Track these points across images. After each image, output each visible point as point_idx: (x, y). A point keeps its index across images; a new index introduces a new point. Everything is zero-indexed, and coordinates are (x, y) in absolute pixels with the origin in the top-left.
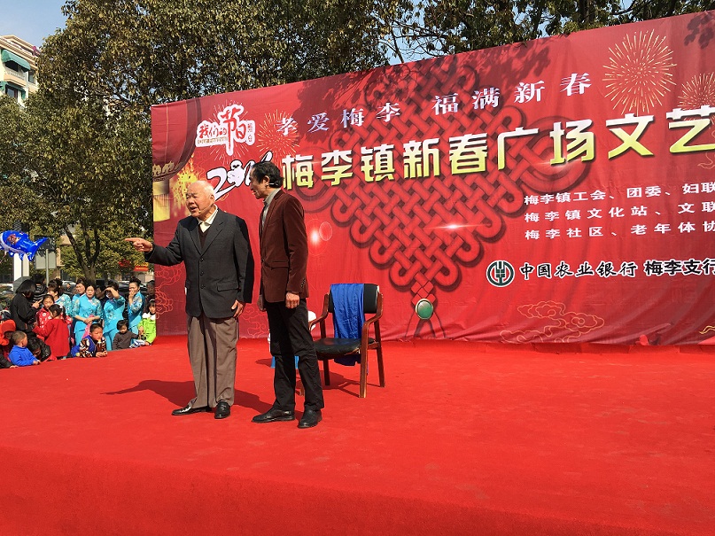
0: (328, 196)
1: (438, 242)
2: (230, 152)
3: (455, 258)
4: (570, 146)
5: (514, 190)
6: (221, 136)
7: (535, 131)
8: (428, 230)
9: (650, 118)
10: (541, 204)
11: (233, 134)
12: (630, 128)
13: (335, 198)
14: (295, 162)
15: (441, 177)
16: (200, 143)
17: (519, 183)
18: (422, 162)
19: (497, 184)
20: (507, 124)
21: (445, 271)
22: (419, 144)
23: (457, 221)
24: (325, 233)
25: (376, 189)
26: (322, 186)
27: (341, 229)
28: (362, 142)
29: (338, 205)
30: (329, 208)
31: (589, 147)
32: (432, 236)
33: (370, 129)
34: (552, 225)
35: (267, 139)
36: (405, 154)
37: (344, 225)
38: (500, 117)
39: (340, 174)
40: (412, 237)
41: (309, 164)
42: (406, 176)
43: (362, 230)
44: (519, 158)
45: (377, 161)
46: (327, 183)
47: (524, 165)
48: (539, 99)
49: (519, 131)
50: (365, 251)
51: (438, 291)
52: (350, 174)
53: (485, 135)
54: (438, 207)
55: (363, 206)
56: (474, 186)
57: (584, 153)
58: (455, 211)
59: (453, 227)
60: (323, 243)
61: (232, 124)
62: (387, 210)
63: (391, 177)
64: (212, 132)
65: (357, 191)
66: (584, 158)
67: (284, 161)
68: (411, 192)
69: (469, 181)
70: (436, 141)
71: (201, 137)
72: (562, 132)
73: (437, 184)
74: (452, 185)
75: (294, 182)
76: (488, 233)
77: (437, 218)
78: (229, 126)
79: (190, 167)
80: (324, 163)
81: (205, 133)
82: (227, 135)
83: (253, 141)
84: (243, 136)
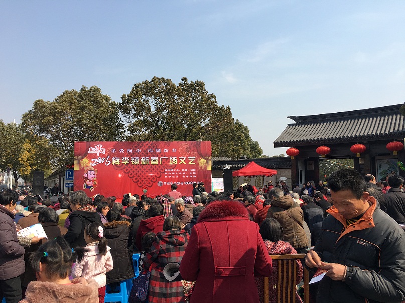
0: (123, 167)
1: (148, 178)
2: (98, 155)
3: (151, 181)
4: (173, 161)
5: (163, 168)
7: (167, 158)
8: (146, 175)
9: (186, 158)
10: (168, 171)
11: (99, 151)
12: (183, 159)
13: (125, 167)
14: (115, 159)
15: (149, 165)
16: (89, 152)
18: (145, 162)
19: (160, 167)
21: (149, 183)
22: (144, 158)
24: (122, 175)
25: (135, 166)
26: (122, 165)
28: (132, 156)
29: (126, 169)
30: (123, 170)
31: (176, 162)
32: (147, 176)
33: (134, 154)
34: (170, 175)
35: (108, 153)
36: (141, 160)
37: (127, 173)
38: (161, 155)
39: (126, 162)
40: (143, 176)
41: (119, 160)
42: (142, 164)
43: (131, 174)
44: (164, 162)
45: (135, 160)
47: (165, 164)
48: (168, 152)
49: (164, 157)
50: (132, 179)
51: (148, 187)
52: (129, 163)
53: (158, 157)
54: (148, 171)
55: (132, 170)
58: (151, 171)
59: (151, 175)
60: (122, 177)
61: (99, 149)
62: (137, 170)
63: (138, 164)
64: (93, 150)
65: (131, 166)
66: (175, 164)
68: (143, 167)
69: (154, 166)
70: (148, 158)
72: (172, 159)
74: (151, 167)
75: (115, 163)
76: (158, 176)
77: (148, 173)
79: (86, 158)
80: (123, 160)
81: (91, 150)
82: (97, 151)
83: (105, 153)
84: (102, 152)
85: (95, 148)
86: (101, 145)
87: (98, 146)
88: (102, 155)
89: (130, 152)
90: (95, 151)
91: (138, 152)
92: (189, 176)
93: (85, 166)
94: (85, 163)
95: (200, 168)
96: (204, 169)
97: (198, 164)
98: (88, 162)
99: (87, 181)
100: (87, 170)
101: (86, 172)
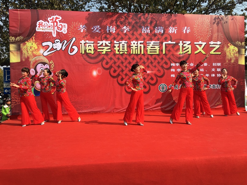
0: (100, 58)
2: (54, 35)
3: (148, 83)
4: (184, 49)
5: (168, 62)
6: (50, 28)
7: (174, 43)
9: (205, 43)
10: (176, 66)
11: (56, 28)
12: (200, 45)
13: (103, 59)
14: (86, 43)
15: (144, 54)
16: (38, 29)
17: (169, 59)
18: (137, 49)
19: (162, 59)
20: (166, 40)
21: (145, 87)
22: (137, 42)
23: (149, 70)
24: (99, 71)
25: (120, 57)
26: (97, 53)
27: (106, 71)
28: (115, 39)
29: (105, 62)
30: (101, 63)
31: (190, 50)
33: (118, 34)
35: (73, 32)
36: (131, 45)
37: (107, 69)
39: (105, 50)
41: (92, 45)
42: (132, 53)
43: (115, 71)
44: (169, 51)
45: (121, 47)
47: (171, 53)
48: (176, 33)
50: (116, 79)
52: (110, 50)
53: (159, 42)
55: (115, 63)
56: (155, 59)
57: (188, 51)
58: (148, 66)
60: (98, 76)
61: (55, 24)
62: (124, 64)
63: (126, 53)
64: (45, 26)
65: (113, 57)
66: (188, 53)
67: (81, 42)
68: (133, 59)
69: (153, 57)
71: (39, 27)
72: (182, 44)
73: (143, 57)
74: (148, 58)
75: (85, 51)
76: (159, 75)
78: (54, 24)
79: (33, 40)
80: (99, 45)
81: (41, 25)
82: (53, 28)
83: (66, 32)
84: (61, 30)
85: (48, 22)
86: (58, 17)
87: (53, 18)
88: (61, 35)
89: (111, 31)
90: (49, 28)
91: (125, 32)
92: (210, 75)
93: (32, 55)
94: (31, 50)
95: (227, 61)
96: (234, 62)
97: (226, 53)
98: (36, 48)
99: (37, 83)
100: (34, 63)
101: (33, 65)
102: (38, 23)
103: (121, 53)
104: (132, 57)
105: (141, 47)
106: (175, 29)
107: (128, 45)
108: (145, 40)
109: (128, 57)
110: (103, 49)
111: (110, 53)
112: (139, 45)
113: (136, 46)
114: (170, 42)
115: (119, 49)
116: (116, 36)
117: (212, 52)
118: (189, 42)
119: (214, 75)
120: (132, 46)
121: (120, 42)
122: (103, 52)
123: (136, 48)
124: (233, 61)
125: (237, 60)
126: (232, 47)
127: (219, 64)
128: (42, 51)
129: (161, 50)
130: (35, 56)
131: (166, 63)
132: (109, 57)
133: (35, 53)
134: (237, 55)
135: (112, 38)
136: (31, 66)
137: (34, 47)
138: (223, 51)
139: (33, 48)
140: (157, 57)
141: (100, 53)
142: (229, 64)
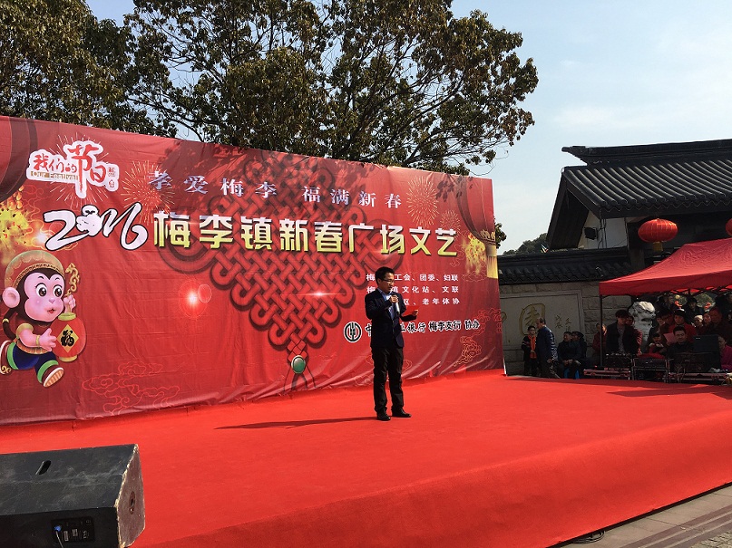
0: (207, 258)
1: (308, 307)
2: (81, 194)
3: (321, 320)
4: (391, 242)
5: (360, 270)
6: (68, 173)
7: (372, 228)
8: (300, 296)
9: (429, 232)
13: (215, 261)
14: (169, 219)
15: (309, 252)
16: (32, 174)
17: (363, 264)
18: (294, 238)
19: (348, 263)
20: (355, 219)
21: (314, 331)
22: (292, 222)
23: (322, 290)
24: (204, 294)
25: (256, 257)
26: (199, 248)
27: (221, 292)
28: (242, 212)
29: (218, 268)
30: (208, 271)
31: (401, 244)
32: (304, 301)
33: (249, 201)
35: (136, 190)
36: (281, 229)
37: (223, 287)
39: (218, 239)
40: (288, 302)
41: (185, 224)
42: (282, 248)
43: (243, 293)
44: (362, 245)
45: (256, 231)
46: (205, 245)
47: (366, 251)
48: (373, 205)
50: (246, 314)
51: (309, 348)
52: (231, 240)
53: (340, 224)
54: (307, 277)
55: (243, 271)
56: (334, 263)
57: (399, 248)
58: (320, 281)
59: (319, 294)
60: (201, 304)
61: (85, 162)
62: (266, 275)
63: (269, 247)
65: (238, 256)
66: (399, 251)
67: (156, 215)
68: (286, 262)
69: (330, 258)
70: (305, 222)
71: (37, 168)
72: (386, 232)
73: (307, 259)
74: (318, 260)
75: (168, 239)
76: (344, 300)
77: (307, 286)
79: (15, 203)
80: (202, 225)
81: (42, 164)
82: (77, 174)
83: (116, 188)
84: (102, 179)
85: (65, 156)
86: (94, 145)
87: (78, 148)
88: (102, 195)
89: (233, 192)
90: (65, 172)
91: (266, 195)
92: (441, 300)
93: (10, 247)
94: (8, 232)
95: (468, 271)
96: (480, 273)
97: (465, 254)
98: (26, 226)
99: (23, 329)
100: (17, 271)
101: (13, 278)
102: (33, 157)
103: (258, 247)
104: (283, 257)
105: (301, 233)
106: (372, 197)
107: (274, 228)
108: (311, 219)
109: (273, 257)
110: (213, 235)
111: (230, 246)
112: (298, 230)
113: (291, 232)
114: (362, 226)
115: (254, 236)
116: (246, 205)
117: (441, 252)
118: (400, 228)
119: (446, 301)
120: (284, 232)
121: (255, 220)
122: (213, 243)
123: (293, 236)
124: (478, 271)
125: (484, 270)
126: (475, 242)
127: (455, 278)
128: (42, 236)
129: (345, 244)
130: (19, 249)
131: (357, 274)
132: (229, 256)
133: (19, 241)
134: (484, 258)
135: (237, 208)
136: (7, 280)
137: (17, 223)
138: (459, 248)
139: (14, 228)
140: (337, 259)
141: (206, 245)
142: (472, 277)
